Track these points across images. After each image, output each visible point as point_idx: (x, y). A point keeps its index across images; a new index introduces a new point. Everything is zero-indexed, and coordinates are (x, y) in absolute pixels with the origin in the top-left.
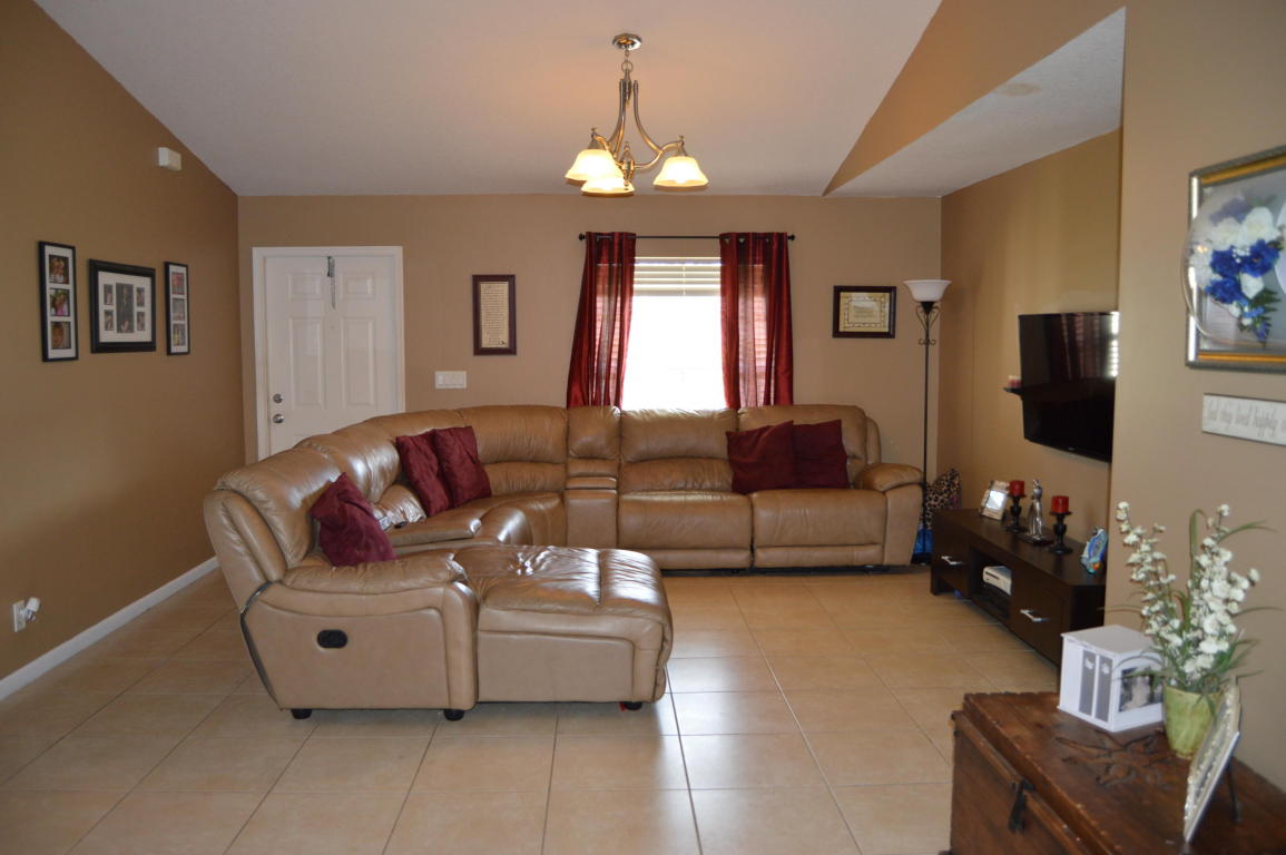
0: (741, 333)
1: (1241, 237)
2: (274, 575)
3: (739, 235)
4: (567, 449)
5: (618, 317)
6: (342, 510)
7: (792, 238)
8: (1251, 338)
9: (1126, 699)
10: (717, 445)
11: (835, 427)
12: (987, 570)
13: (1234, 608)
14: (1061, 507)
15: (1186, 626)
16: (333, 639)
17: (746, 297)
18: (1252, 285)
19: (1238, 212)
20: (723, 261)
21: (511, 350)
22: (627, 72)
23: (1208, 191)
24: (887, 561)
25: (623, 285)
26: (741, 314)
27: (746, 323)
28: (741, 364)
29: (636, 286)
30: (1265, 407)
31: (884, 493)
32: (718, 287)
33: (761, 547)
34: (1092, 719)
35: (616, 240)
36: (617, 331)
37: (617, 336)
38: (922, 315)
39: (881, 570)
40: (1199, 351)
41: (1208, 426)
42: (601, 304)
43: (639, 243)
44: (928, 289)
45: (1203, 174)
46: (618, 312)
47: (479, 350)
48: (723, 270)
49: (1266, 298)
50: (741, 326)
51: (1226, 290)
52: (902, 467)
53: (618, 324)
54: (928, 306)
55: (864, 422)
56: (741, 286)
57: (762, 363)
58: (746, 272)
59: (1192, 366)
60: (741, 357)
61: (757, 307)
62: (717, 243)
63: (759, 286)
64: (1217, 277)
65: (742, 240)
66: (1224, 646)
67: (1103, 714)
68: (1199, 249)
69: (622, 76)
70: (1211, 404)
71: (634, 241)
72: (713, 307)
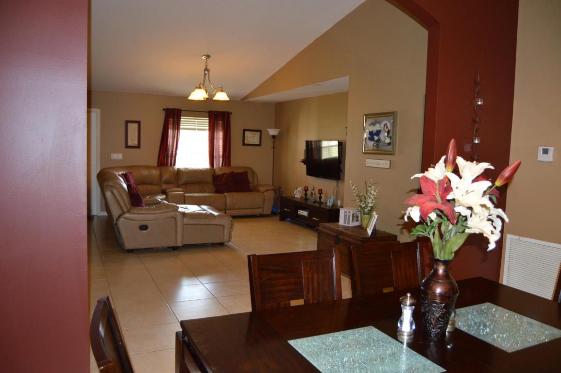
0: (215, 143)
1: (375, 129)
2: (125, 210)
3: (215, 112)
4: (161, 180)
5: (176, 137)
6: (137, 192)
7: (231, 113)
8: (375, 148)
9: (353, 220)
10: (210, 179)
11: (246, 173)
12: (299, 211)
13: (375, 196)
14: (320, 191)
15: (365, 202)
16: (144, 228)
17: (217, 132)
18: (376, 138)
19: (374, 124)
20: (209, 120)
21: (138, 147)
22: (206, 66)
23: (367, 119)
24: (264, 213)
25: (177, 126)
26: (215, 137)
27: (216, 140)
28: (215, 153)
29: (181, 127)
30: (378, 161)
31: (263, 192)
32: (208, 128)
33: (228, 210)
34: (346, 225)
35: (176, 111)
36: (175, 141)
37: (175, 143)
38: (273, 140)
39: (262, 216)
40: (365, 150)
41: (367, 165)
42: (170, 132)
43: (182, 113)
44: (273, 132)
45: (366, 115)
46: (176, 135)
47: (127, 147)
48: (209, 122)
49: (378, 141)
50: (215, 141)
51: (371, 139)
52: (268, 185)
53: (176, 139)
54: (274, 137)
55: (253, 173)
56: (215, 128)
57: (221, 153)
58: (217, 123)
59: (364, 153)
60: (215, 151)
61: (220, 135)
62: (207, 114)
63: (221, 128)
64: (370, 136)
65: (216, 113)
66: (372, 205)
67: (349, 223)
68: (367, 130)
69: (205, 67)
70: (367, 161)
71: (181, 112)
72: (206, 134)
